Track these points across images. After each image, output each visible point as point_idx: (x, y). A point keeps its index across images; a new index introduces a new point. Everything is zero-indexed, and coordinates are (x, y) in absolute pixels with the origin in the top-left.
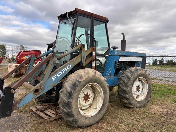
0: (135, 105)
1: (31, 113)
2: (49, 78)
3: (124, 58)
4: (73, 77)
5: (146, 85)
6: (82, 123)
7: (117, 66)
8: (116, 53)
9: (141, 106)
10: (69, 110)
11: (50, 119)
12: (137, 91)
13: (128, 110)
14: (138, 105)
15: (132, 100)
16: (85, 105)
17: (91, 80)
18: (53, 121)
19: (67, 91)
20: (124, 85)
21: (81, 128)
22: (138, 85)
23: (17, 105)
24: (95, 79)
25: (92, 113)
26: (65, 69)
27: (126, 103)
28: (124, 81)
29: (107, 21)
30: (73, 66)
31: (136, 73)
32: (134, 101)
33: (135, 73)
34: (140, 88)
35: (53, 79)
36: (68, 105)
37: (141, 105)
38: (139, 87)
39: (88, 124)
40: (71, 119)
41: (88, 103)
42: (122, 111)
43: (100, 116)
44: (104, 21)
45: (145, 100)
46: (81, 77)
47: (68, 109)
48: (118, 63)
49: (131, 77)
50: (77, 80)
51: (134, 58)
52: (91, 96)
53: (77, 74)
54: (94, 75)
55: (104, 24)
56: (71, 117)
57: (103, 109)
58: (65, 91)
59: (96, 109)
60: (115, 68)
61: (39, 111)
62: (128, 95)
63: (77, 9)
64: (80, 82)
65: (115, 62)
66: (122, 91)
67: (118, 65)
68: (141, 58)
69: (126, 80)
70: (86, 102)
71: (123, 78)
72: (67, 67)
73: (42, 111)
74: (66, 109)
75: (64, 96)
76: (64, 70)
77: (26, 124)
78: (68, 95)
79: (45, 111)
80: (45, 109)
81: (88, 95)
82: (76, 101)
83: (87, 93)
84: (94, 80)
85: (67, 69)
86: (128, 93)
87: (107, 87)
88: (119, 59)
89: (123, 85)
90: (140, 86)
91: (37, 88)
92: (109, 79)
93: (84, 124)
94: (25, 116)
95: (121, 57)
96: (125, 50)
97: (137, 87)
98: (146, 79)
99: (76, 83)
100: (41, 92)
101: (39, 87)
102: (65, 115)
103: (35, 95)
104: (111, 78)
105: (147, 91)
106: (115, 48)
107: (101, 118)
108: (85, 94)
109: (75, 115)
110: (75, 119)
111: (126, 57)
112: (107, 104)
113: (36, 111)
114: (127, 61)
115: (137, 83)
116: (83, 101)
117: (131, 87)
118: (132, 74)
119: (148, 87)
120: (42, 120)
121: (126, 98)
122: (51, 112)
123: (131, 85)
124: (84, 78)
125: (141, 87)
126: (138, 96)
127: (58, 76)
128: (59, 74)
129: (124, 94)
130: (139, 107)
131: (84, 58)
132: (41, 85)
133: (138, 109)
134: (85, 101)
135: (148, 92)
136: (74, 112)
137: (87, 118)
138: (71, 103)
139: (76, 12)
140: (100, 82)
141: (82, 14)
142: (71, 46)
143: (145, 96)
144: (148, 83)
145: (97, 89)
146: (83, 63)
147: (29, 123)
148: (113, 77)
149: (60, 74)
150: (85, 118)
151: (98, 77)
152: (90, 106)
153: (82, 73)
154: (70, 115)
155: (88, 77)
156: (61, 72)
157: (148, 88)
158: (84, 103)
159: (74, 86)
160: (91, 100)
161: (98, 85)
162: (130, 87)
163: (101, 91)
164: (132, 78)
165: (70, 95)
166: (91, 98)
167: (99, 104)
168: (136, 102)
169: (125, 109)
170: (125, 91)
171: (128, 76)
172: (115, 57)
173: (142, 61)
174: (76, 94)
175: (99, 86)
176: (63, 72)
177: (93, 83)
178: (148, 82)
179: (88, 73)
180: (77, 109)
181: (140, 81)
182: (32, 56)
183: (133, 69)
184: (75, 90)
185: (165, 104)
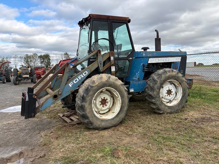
0: (165, 111)
1: (60, 118)
2: (65, 85)
3: (154, 60)
4: (87, 82)
5: (179, 88)
6: (97, 125)
7: (146, 69)
8: (144, 55)
9: (173, 111)
10: (83, 113)
11: (73, 123)
12: (167, 95)
13: (157, 115)
14: (169, 111)
15: (160, 105)
16: (103, 109)
17: (104, 85)
18: (75, 125)
19: (80, 96)
20: (150, 89)
21: (97, 130)
22: (169, 89)
23: (40, 108)
24: (110, 84)
25: (110, 116)
26: (81, 76)
27: (153, 109)
28: (149, 85)
29: (129, 21)
30: (90, 72)
31: (163, 76)
32: (163, 107)
33: (162, 75)
34: (172, 92)
35: (70, 85)
36: (82, 108)
37: (174, 110)
38: (171, 91)
39: (105, 127)
40: (86, 121)
41: (105, 108)
42: (149, 116)
43: (118, 120)
44: (125, 21)
45: (178, 105)
46: (94, 82)
47: (82, 112)
48: (147, 65)
49: (157, 80)
50: (89, 85)
51: (169, 58)
52: (108, 101)
53: (90, 80)
54: (108, 80)
55: (125, 25)
56: (86, 119)
57: (121, 113)
58: (79, 96)
59: (114, 112)
60: (143, 71)
61: (65, 116)
62: (154, 99)
63: (91, 14)
64: (92, 87)
65: (143, 65)
66: (148, 95)
67: (147, 67)
68: (178, 57)
69: (151, 84)
70: (103, 106)
71: (149, 82)
72: (83, 74)
73: (68, 117)
74: (81, 112)
75: (79, 100)
76: (80, 77)
77: (53, 127)
78: (81, 99)
80: (71, 115)
81: (105, 99)
82: (89, 105)
83: (104, 98)
84: (108, 85)
85: (83, 75)
86: (154, 98)
87: (124, 91)
88: (148, 60)
89: (148, 90)
90: (171, 90)
91: (56, 94)
92: (137, 83)
93: (100, 126)
94: (54, 121)
95: (151, 59)
96: (160, 50)
97: (167, 90)
98: (179, 81)
99: (88, 88)
100: (60, 97)
101: (57, 93)
102: (81, 117)
103: (55, 100)
104: (139, 83)
105: (181, 95)
106: (146, 49)
107: (119, 122)
108: (102, 99)
109: (89, 117)
110: (90, 121)
111: (157, 58)
112: (126, 108)
113: (63, 116)
114: (160, 62)
115: (167, 87)
116: (101, 105)
117: (158, 91)
118: (158, 76)
119: (182, 90)
120: (67, 124)
121: (152, 103)
123: (157, 89)
124: (97, 83)
125: (173, 90)
126: (170, 101)
127: (75, 82)
128: (75, 81)
129: (150, 98)
130: (171, 113)
131: (101, 64)
132: (59, 91)
133: (168, 115)
134: (102, 105)
135: (183, 97)
136: (88, 114)
137: (103, 120)
138: (85, 106)
139: (91, 18)
140: (115, 86)
141: (97, 18)
142: (88, 53)
143: (179, 101)
144: (181, 86)
145: (114, 93)
146: (100, 69)
147: (55, 126)
148: (142, 82)
149: (77, 80)
150: (101, 121)
151: (113, 81)
152: (109, 111)
153: (95, 78)
154: (84, 117)
155: (101, 82)
156: (77, 79)
157: (183, 91)
158: (102, 107)
159: (87, 90)
160: (109, 104)
161: (114, 89)
162: (157, 91)
163: (118, 95)
164: (159, 81)
165: (83, 99)
166: (109, 103)
167: (117, 109)
168: (167, 108)
169: (152, 115)
170: (150, 95)
171: (154, 80)
172: (142, 59)
173: (180, 61)
174: (89, 98)
175: (116, 91)
176: (80, 79)
177: (108, 88)
178: (182, 85)
179: (101, 78)
180: (91, 112)
181: (172, 84)
183: (161, 71)
184: (87, 94)
185: (209, 110)
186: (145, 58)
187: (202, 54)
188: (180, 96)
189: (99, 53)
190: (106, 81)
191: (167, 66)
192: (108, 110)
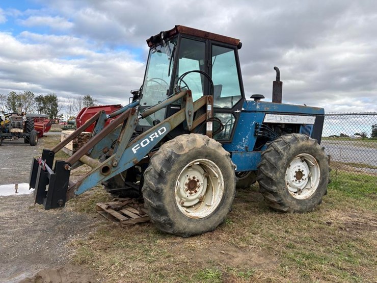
0: (291, 207)
1: (99, 212)
2: (126, 149)
3: (274, 118)
4: (168, 147)
5: (315, 169)
6: (181, 228)
7: (260, 133)
8: (258, 107)
9: (304, 209)
10: (159, 203)
11: (130, 222)
12: (296, 181)
13: (277, 215)
14: (298, 207)
15: (284, 196)
16: (191, 198)
17: (198, 154)
18: (134, 225)
19: (155, 171)
20: (269, 168)
21: (180, 236)
22: (299, 170)
23: (75, 191)
24: (208, 153)
25: (202, 212)
26: (155, 135)
27: (272, 203)
28: (268, 161)
29: (240, 46)
30: (170, 129)
31: (293, 146)
32: (289, 200)
33: (291, 145)
34: (304, 175)
35: (134, 151)
36: (157, 194)
37: (305, 207)
38: (302, 173)
39: (194, 231)
40: (162, 219)
41: (195, 196)
42: (264, 216)
43: (217, 219)
44: (233, 45)
45: (312, 198)
46: (181, 147)
47: (157, 201)
48: (262, 126)
49: (283, 152)
50: (172, 152)
51: (297, 116)
52: (201, 184)
53: (174, 143)
54: (205, 145)
55: (232, 52)
56: (162, 215)
57: (223, 208)
58: (152, 170)
59: (210, 206)
60: (255, 135)
61: (112, 209)
62: (276, 186)
63: (178, 26)
64: (178, 156)
65: (256, 125)
66: (265, 178)
67: (261, 129)
68: (311, 117)
69: (272, 159)
70: (191, 194)
71: (267, 155)
72: (159, 131)
73: (117, 210)
74: (154, 202)
75: (151, 179)
76: (152, 137)
77: (90, 227)
78: (157, 177)
79: (122, 209)
80: (123, 206)
81: (195, 181)
82: (171, 188)
83: (194, 178)
84: (206, 154)
85: (158, 134)
86: (275, 183)
87: (230, 168)
88: (264, 118)
89: (266, 169)
90: (303, 171)
91: (106, 165)
92: (243, 156)
93: (186, 230)
94: (90, 216)
95: (269, 115)
96: (280, 102)
97: (296, 172)
98: (316, 157)
99: (170, 157)
100: (113, 172)
101: (109, 163)
102: (152, 212)
103: (104, 177)
104: (247, 155)
105: (318, 182)
106: (260, 98)
107: (218, 224)
108: (189, 179)
109: (169, 211)
110: (170, 219)
111: (279, 115)
112: (231, 199)
113: (107, 209)
114: (282, 122)
115: (297, 165)
116: (187, 191)
117: (283, 171)
118: (285, 146)
119: (319, 173)
120: (117, 224)
121: (272, 192)
122: (133, 212)
123: (282, 168)
124: (187, 150)
125: (306, 172)
126: (299, 191)
127: (143, 146)
128: (144, 143)
129: (268, 184)
130: (300, 212)
131: (190, 116)
132: (113, 160)
133: (297, 214)
134: (189, 191)
135: (321, 184)
136: (167, 207)
137: (191, 219)
138: (162, 190)
139: (177, 32)
140: (216, 158)
141: (188, 34)
142: (167, 94)
143: (314, 191)
144: (319, 166)
145: (212, 170)
146: (188, 125)
147: (94, 226)
148: (251, 154)
149: (146, 142)
150: (188, 220)
151: (213, 148)
152: (200, 202)
153: (182, 140)
154: (160, 211)
155: (193, 149)
156: (147, 140)
157: (321, 175)
158: (189, 195)
159: (169, 161)
160: (201, 191)
161: (213, 163)
162: (281, 172)
163: (219, 175)
164: (286, 154)
165: (161, 177)
166: (201, 188)
167: (216, 199)
168: (294, 202)
169: (270, 214)
170: (270, 179)
171: (277, 151)
172: (255, 115)
173: (313, 123)
174: (172, 176)
175: (216, 166)
176: (152, 140)
177: (203, 159)
178: (321, 164)
179: (194, 141)
180: (173, 203)
181: (305, 162)
182: (102, 113)
183: (288, 137)
184: (169, 169)
186: (259, 113)
187: (342, 115)
188: (315, 183)
189: (188, 95)
190: (203, 147)
191: (291, 129)
192: (197, 201)
